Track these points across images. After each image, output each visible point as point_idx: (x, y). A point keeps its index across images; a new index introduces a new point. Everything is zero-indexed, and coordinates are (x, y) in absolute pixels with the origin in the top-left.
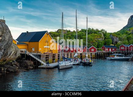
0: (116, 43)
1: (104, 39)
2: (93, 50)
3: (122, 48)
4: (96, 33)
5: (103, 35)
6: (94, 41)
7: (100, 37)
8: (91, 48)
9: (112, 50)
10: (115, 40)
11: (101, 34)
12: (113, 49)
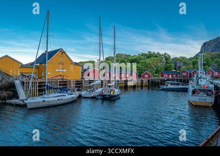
0: (180, 68)
1: (165, 64)
2: (146, 76)
3: (185, 74)
4: (157, 57)
5: (164, 60)
6: (153, 66)
7: (161, 61)
8: (145, 74)
9: (172, 76)
10: (178, 65)
11: (162, 58)
12: (174, 76)
